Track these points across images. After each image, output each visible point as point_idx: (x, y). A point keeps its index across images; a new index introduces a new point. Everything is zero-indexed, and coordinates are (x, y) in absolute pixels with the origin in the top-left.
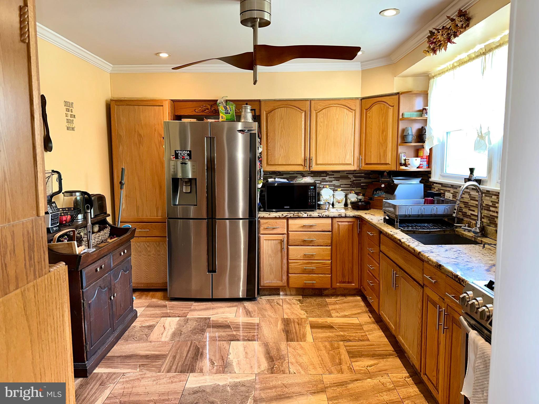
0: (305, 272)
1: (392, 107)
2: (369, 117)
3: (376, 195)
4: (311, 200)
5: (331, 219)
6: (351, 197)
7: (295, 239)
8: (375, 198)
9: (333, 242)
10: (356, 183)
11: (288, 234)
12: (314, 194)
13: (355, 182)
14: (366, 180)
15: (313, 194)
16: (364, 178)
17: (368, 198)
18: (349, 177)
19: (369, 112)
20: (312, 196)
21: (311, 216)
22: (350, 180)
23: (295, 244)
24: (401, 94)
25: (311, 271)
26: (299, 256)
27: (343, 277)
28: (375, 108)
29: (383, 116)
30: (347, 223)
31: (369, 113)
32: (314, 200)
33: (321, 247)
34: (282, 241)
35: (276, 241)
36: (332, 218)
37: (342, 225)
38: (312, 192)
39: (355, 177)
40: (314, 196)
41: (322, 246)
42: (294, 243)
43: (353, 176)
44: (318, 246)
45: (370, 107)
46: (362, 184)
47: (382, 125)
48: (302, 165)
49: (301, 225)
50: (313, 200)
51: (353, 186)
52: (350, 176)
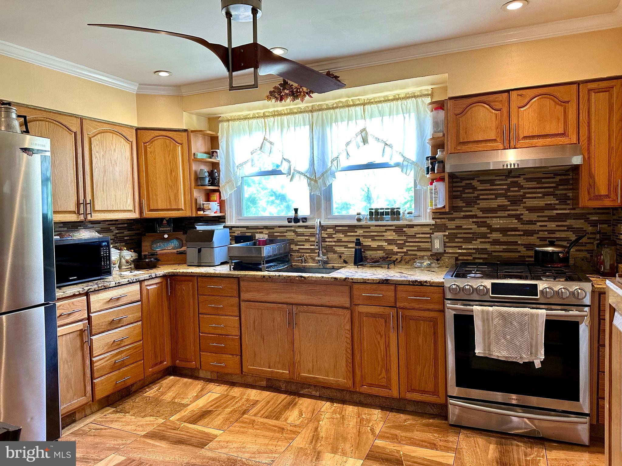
0: (115, 367)
1: (180, 145)
2: (151, 153)
3: (158, 248)
4: (104, 262)
5: (139, 282)
6: (126, 255)
7: (99, 324)
8: (159, 252)
9: (144, 314)
10: (119, 237)
11: (89, 318)
12: (108, 252)
13: (118, 235)
14: (129, 232)
15: (106, 254)
16: (127, 230)
17: (149, 253)
18: (111, 230)
19: (149, 146)
20: (105, 256)
21: (120, 284)
22: (112, 234)
23: (101, 330)
24: (192, 131)
25: (121, 365)
26: (106, 348)
27: (155, 357)
28: (158, 143)
29: (170, 154)
30: (155, 286)
31: (150, 148)
32: (108, 262)
33: (131, 326)
34: (82, 331)
35: (74, 333)
36: (141, 282)
37: (151, 289)
38: (105, 250)
39: (118, 229)
40: (108, 256)
41: (132, 323)
42: (99, 329)
43: (116, 228)
44: (127, 325)
45: (151, 141)
46: (126, 238)
47: (169, 164)
48: (74, 212)
49: (105, 301)
50: (106, 262)
51: (116, 241)
52: (112, 228)
